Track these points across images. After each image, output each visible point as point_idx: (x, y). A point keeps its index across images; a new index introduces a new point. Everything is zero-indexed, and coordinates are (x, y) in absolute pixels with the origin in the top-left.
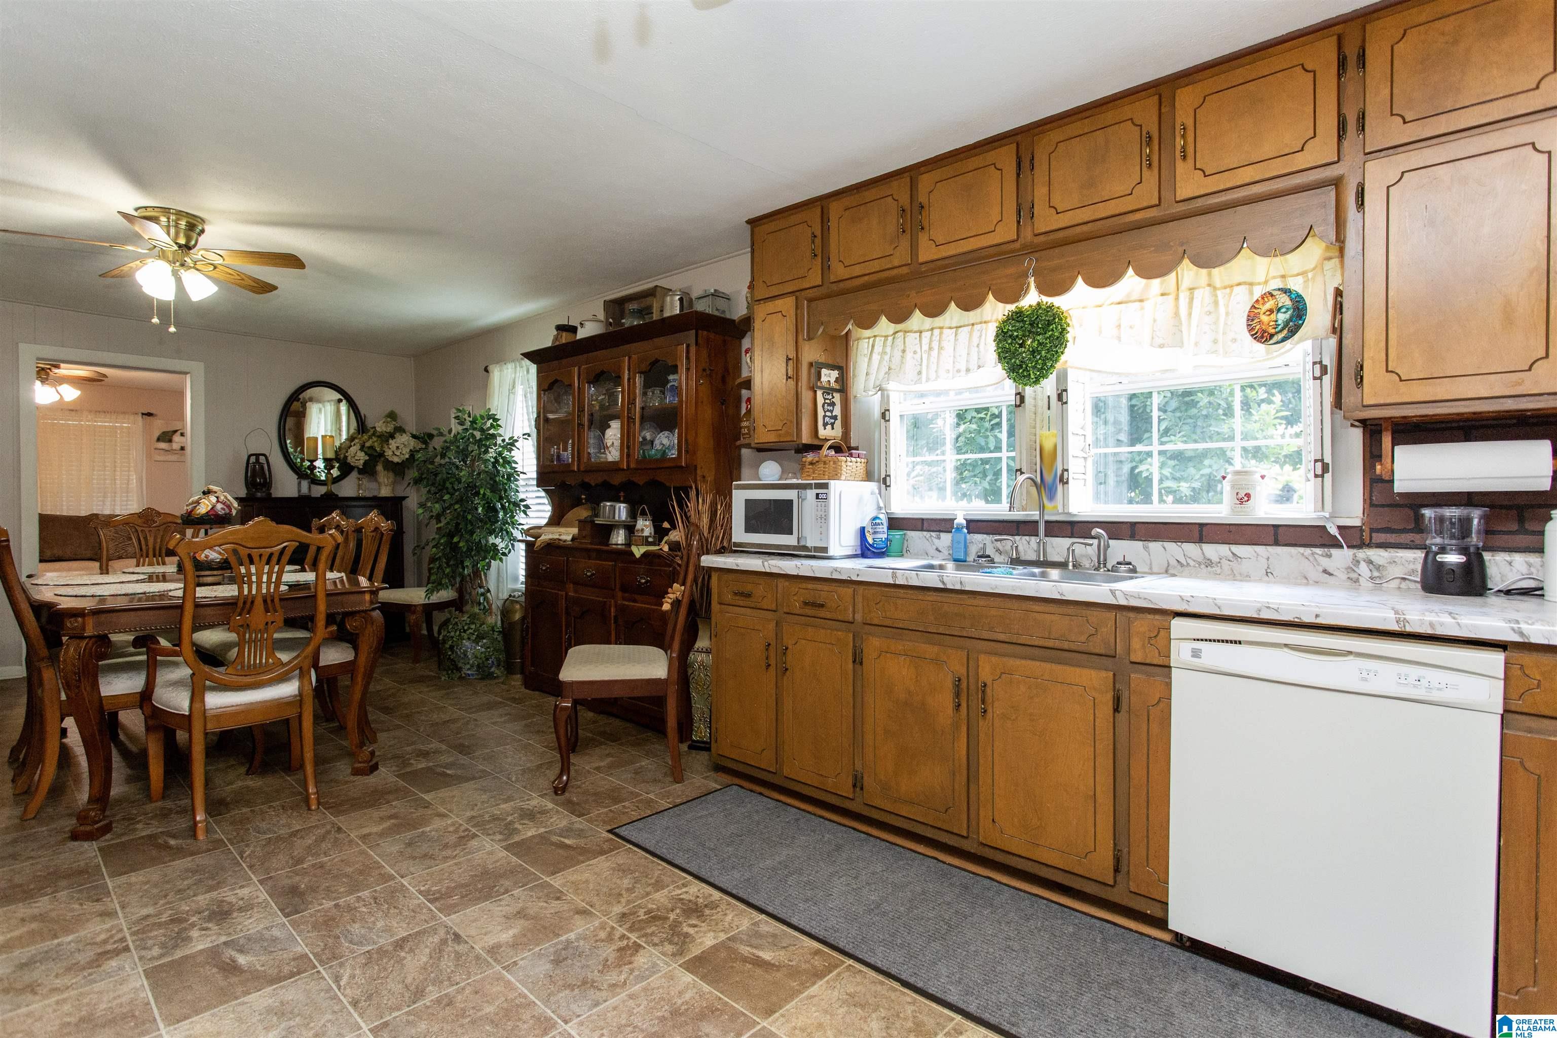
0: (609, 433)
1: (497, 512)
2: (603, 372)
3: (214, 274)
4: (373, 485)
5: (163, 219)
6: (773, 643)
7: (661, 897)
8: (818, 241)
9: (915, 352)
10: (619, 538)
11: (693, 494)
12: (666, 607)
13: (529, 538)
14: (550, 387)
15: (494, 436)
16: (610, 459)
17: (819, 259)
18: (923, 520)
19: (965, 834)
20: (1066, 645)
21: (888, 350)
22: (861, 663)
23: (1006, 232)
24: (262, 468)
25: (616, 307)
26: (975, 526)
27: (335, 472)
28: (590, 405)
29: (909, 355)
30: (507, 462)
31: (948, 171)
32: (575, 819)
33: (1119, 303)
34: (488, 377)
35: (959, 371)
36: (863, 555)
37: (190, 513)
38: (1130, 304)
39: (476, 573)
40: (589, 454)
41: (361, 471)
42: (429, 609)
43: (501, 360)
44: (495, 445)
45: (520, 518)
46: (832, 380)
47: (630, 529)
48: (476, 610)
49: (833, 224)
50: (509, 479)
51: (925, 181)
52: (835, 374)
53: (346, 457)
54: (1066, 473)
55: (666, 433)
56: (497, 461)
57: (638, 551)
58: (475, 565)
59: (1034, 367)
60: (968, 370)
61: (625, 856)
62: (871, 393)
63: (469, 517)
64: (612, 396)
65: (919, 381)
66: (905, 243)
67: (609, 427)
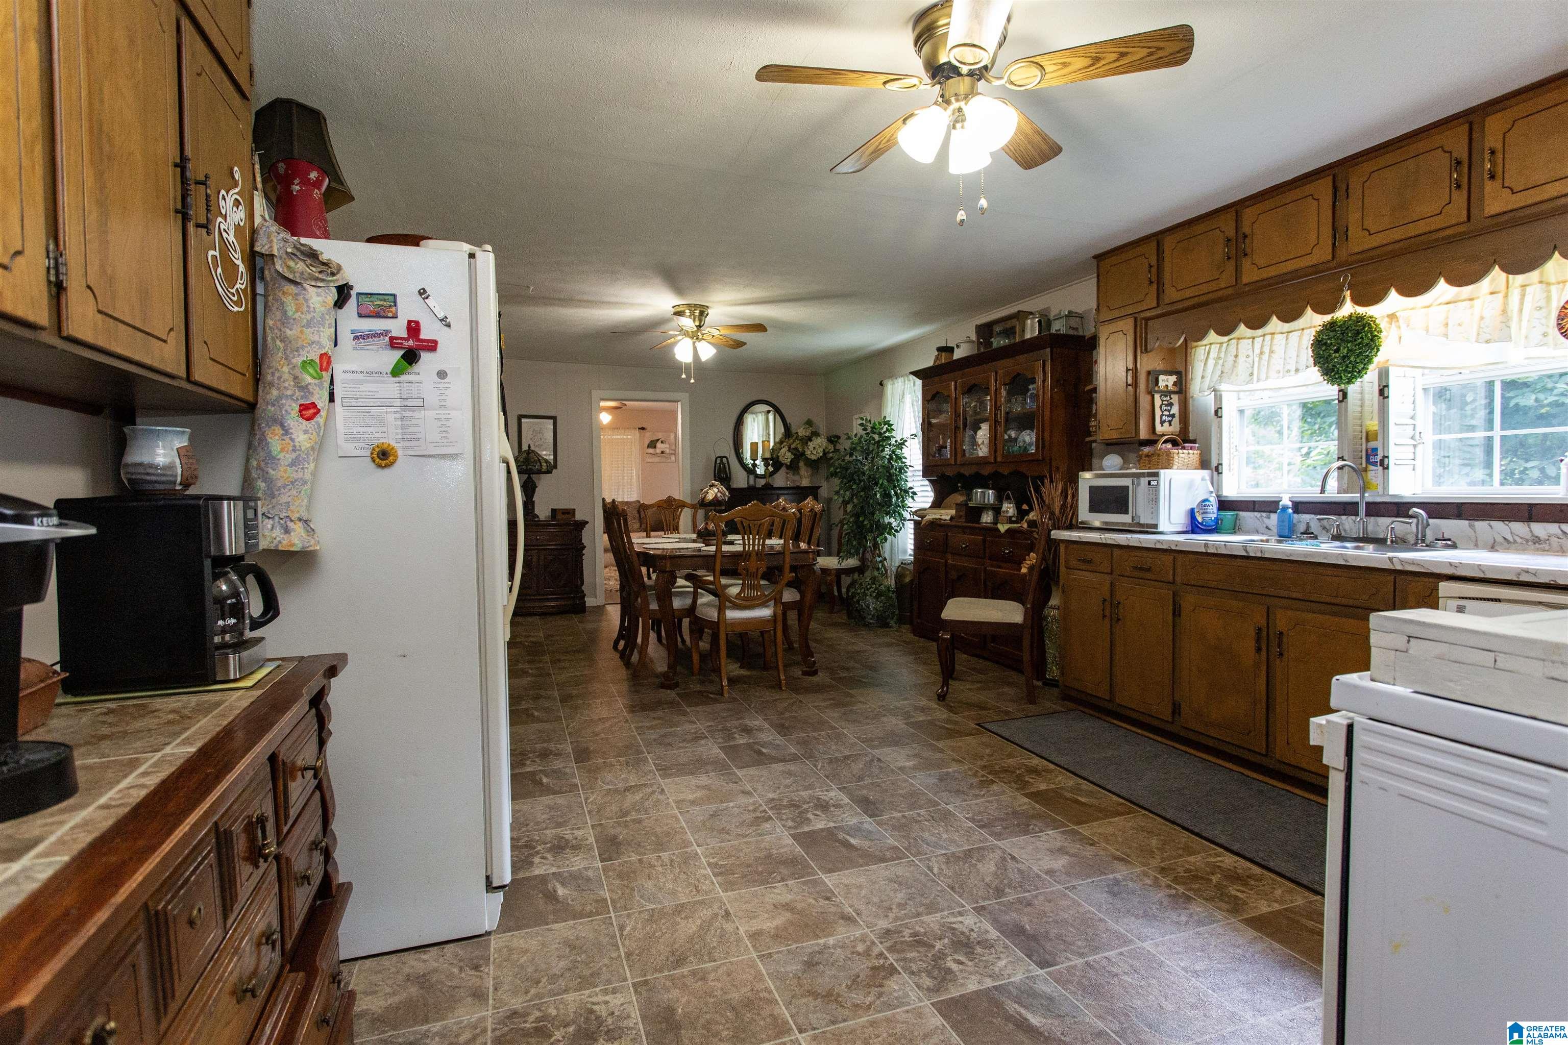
0: (980, 433)
1: (891, 497)
2: (974, 385)
3: (712, 341)
4: (796, 478)
5: (687, 312)
6: (1109, 600)
7: (1011, 761)
8: (1154, 270)
9: (1248, 356)
10: (987, 518)
11: (1047, 481)
12: (1024, 570)
13: (916, 518)
14: (933, 397)
15: (889, 438)
16: (981, 454)
17: (1155, 286)
18: (1254, 502)
19: (1264, 752)
20: (1351, 602)
21: (1222, 355)
22: (1180, 615)
23: (1323, 254)
24: (724, 464)
25: (985, 331)
26: (1299, 507)
27: (771, 469)
28: (964, 411)
29: (1241, 358)
30: (899, 458)
31: (1268, 204)
32: (951, 714)
33: (1447, 304)
34: (883, 390)
35: (1288, 371)
36: (1193, 532)
37: (703, 499)
38: (1459, 304)
39: (876, 546)
40: (964, 451)
41: (788, 467)
42: (840, 572)
43: (893, 376)
44: (890, 445)
45: (909, 502)
46: (1170, 384)
47: (997, 510)
48: (876, 573)
49: (1167, 254)
50: (900, 472)
51: (1249, 214)
52: (1173, 379)
53: (778, 457)
54: (1386, 460)
55: (1028, 432)
56: (891, 458)
57: (1003, 528)
58: (875, 539)
59: (1345, 371)
60: (1297, 370)
61: (986, 738)
62: (1206, 393)
63: (871, 502)
64: (982, 403)
65: (1250, 381)
66: (1231, 266)
67: (980, 428)
